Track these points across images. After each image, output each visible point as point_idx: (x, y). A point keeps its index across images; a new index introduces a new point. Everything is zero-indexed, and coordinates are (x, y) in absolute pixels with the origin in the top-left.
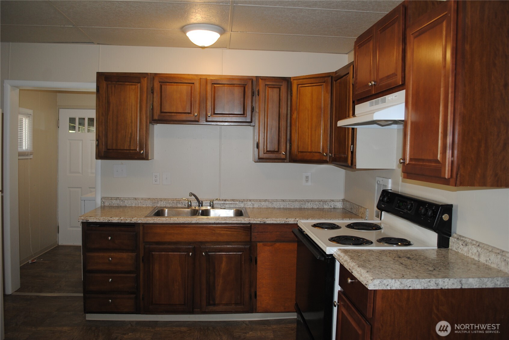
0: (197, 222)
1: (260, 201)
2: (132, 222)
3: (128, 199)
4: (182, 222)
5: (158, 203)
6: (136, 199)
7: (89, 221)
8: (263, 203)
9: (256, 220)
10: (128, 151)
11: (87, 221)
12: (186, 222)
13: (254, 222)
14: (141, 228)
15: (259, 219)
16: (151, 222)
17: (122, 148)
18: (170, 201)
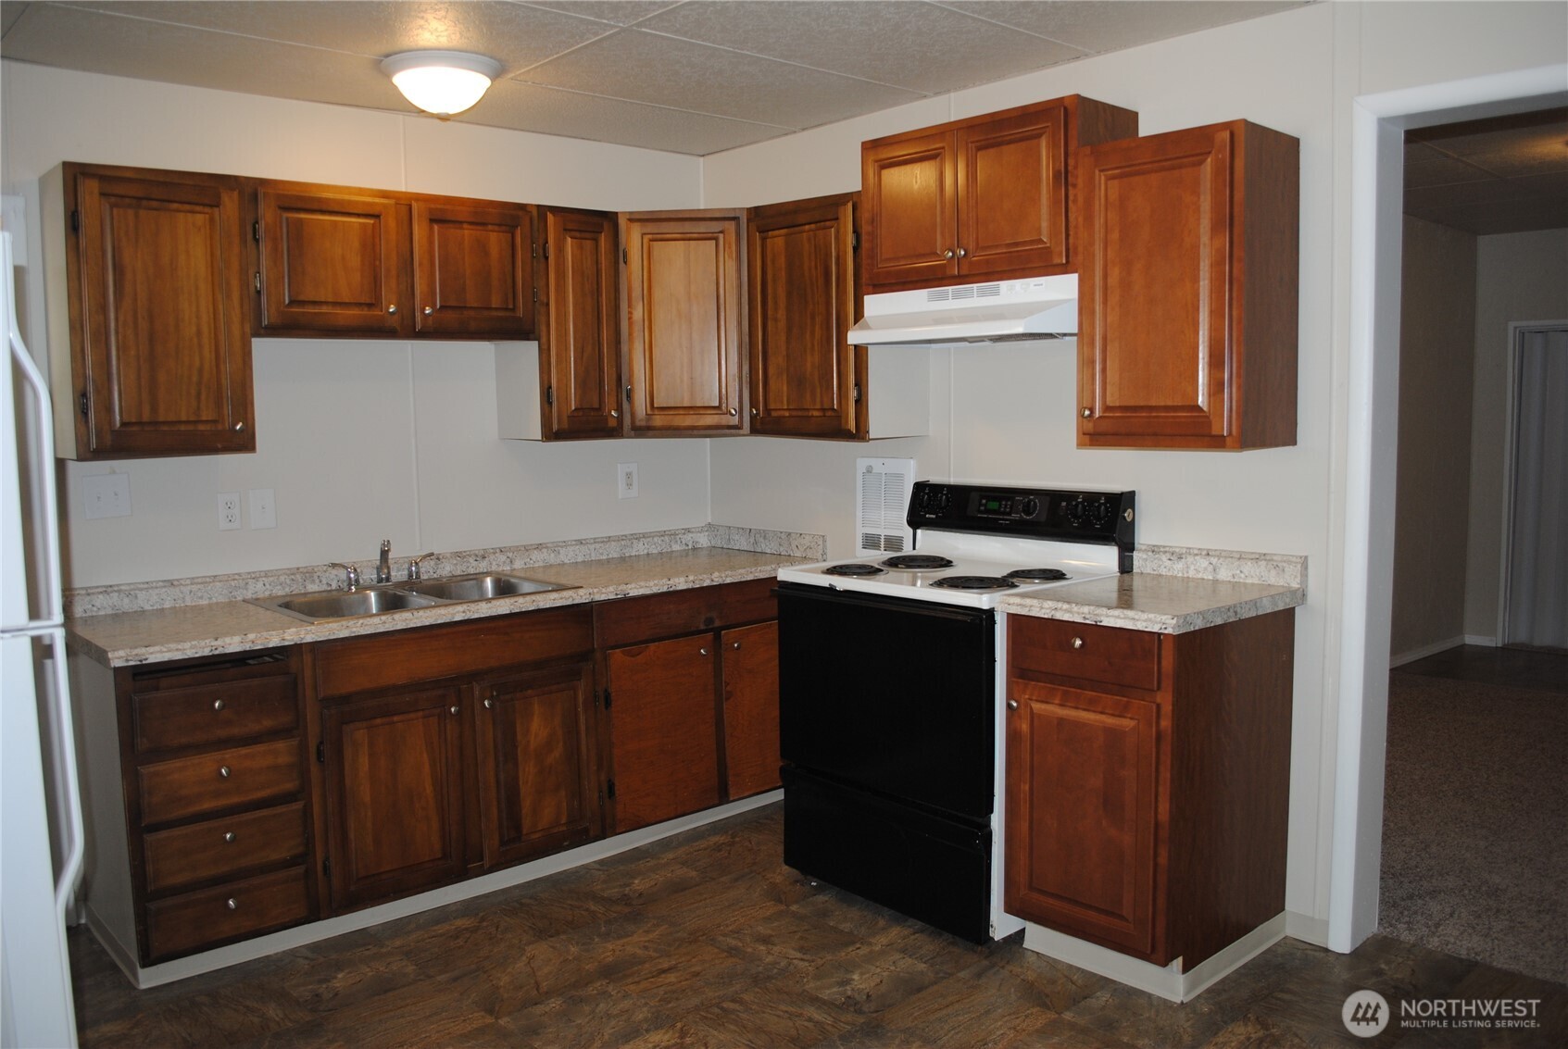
0: (466, 618)
1: (527, 550)
2: (287, 643)
3: (146, 586)
4: (427, 624)
5: (247, 589)
6: (172, 584)
7: (146, 659)
8: (536, 555)
9: (604, 590)
10: (191, 427)
11: (141, 661)
12: (439, 622)
13: (603, 597)
14: (308, 659)
15: (611, 589)
16: (341, 636)
17: (172, 418)
18: (282, 578)
